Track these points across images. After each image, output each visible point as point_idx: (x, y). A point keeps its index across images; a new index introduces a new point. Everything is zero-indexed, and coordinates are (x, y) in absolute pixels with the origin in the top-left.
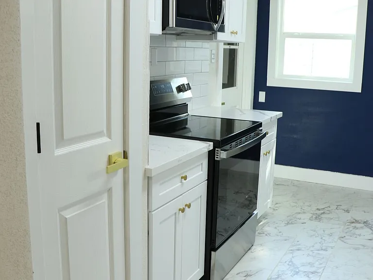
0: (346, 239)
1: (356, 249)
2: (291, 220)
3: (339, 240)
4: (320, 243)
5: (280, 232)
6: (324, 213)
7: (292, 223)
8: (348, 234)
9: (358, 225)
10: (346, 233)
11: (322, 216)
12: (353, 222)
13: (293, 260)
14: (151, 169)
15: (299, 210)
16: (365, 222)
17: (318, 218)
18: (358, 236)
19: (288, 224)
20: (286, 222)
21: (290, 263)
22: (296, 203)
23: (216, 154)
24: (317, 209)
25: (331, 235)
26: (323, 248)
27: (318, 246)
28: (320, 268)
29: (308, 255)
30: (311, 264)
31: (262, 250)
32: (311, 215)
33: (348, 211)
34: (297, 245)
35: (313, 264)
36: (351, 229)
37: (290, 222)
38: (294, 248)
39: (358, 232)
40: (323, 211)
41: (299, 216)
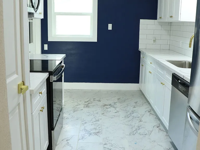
0: (105, 114)
1: (112, 118)
2: (75, 109)
3: (102, 115)
4: (94, 118)
5: (73, 116)
6: (89, 103)
7: (76, 111)
8: (105, 112)
9: (107, 107)
10: (104, 111)
11: (89, 105)
12: (105, 106)
13: (86, 128)
14: (33, 90)
15: (76, 104)
16: (110, 105)
17: (87, 106)
18: (110, 112)
19: (74, 111)
20: (73, 111)
21: (85, 130)
22: (73, 100)
23: (50, 79)
24: (85, 102)
25: (97, 113)
26: (97, 120)
27: (94, 120)
28: (100, 130)
29: (92, 125)
30: (95, 129)
31: (68, 126)
32: (83, 105)
33: (100, 101)
34: (84, 121)
35: (96, 128)
36: (105, 109)
37: (75, 110)
38: (83, 123)
39: (109, 110)
40: (88, 103)
41: (78, 107)
